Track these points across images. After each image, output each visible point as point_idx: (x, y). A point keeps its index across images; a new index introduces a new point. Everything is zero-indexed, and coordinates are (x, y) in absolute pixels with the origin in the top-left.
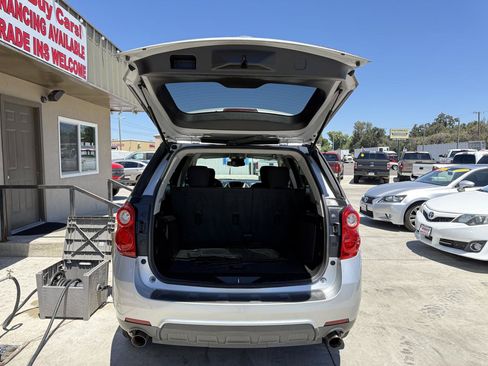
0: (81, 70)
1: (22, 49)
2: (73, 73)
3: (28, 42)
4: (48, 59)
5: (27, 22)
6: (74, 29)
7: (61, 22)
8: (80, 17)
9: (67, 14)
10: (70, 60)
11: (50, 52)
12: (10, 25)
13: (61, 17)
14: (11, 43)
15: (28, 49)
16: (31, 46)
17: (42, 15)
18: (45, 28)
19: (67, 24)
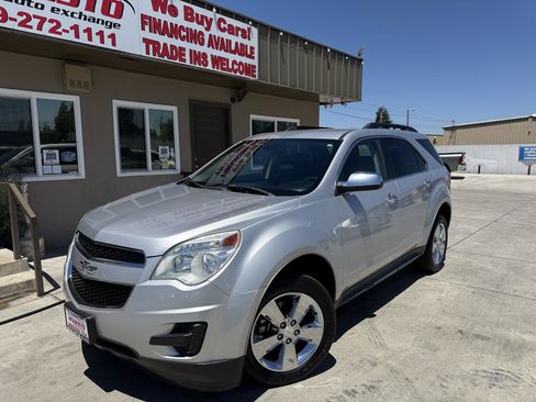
0: (249, 69)
1: (177, 61)
2: (238, 74)
3: (184, 55)
4: (206, 65)
5: (183, 39)
6: (240, 33)
7: (223, 30)
8: (249, 20)
9: (230, 21)
10: (234, 62)
11: (209, 59)
12: (165, 45)
13: (223, 25)
14: (166, 58)
15: (184, 61)
16: (187, 57)
17: (200, 28)
18: (203, 40)
19: (231, 30)
